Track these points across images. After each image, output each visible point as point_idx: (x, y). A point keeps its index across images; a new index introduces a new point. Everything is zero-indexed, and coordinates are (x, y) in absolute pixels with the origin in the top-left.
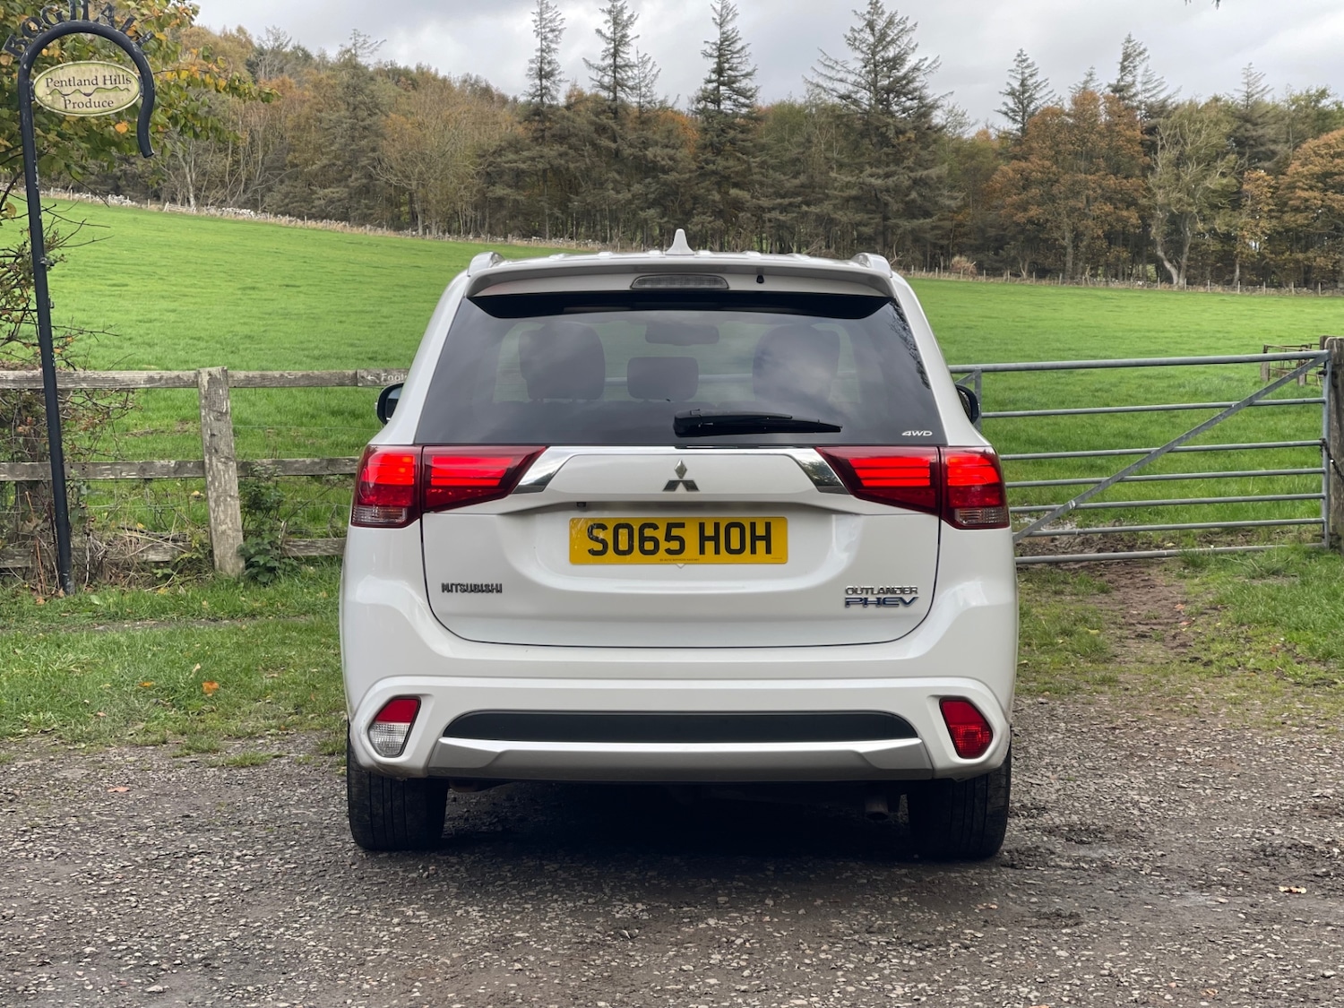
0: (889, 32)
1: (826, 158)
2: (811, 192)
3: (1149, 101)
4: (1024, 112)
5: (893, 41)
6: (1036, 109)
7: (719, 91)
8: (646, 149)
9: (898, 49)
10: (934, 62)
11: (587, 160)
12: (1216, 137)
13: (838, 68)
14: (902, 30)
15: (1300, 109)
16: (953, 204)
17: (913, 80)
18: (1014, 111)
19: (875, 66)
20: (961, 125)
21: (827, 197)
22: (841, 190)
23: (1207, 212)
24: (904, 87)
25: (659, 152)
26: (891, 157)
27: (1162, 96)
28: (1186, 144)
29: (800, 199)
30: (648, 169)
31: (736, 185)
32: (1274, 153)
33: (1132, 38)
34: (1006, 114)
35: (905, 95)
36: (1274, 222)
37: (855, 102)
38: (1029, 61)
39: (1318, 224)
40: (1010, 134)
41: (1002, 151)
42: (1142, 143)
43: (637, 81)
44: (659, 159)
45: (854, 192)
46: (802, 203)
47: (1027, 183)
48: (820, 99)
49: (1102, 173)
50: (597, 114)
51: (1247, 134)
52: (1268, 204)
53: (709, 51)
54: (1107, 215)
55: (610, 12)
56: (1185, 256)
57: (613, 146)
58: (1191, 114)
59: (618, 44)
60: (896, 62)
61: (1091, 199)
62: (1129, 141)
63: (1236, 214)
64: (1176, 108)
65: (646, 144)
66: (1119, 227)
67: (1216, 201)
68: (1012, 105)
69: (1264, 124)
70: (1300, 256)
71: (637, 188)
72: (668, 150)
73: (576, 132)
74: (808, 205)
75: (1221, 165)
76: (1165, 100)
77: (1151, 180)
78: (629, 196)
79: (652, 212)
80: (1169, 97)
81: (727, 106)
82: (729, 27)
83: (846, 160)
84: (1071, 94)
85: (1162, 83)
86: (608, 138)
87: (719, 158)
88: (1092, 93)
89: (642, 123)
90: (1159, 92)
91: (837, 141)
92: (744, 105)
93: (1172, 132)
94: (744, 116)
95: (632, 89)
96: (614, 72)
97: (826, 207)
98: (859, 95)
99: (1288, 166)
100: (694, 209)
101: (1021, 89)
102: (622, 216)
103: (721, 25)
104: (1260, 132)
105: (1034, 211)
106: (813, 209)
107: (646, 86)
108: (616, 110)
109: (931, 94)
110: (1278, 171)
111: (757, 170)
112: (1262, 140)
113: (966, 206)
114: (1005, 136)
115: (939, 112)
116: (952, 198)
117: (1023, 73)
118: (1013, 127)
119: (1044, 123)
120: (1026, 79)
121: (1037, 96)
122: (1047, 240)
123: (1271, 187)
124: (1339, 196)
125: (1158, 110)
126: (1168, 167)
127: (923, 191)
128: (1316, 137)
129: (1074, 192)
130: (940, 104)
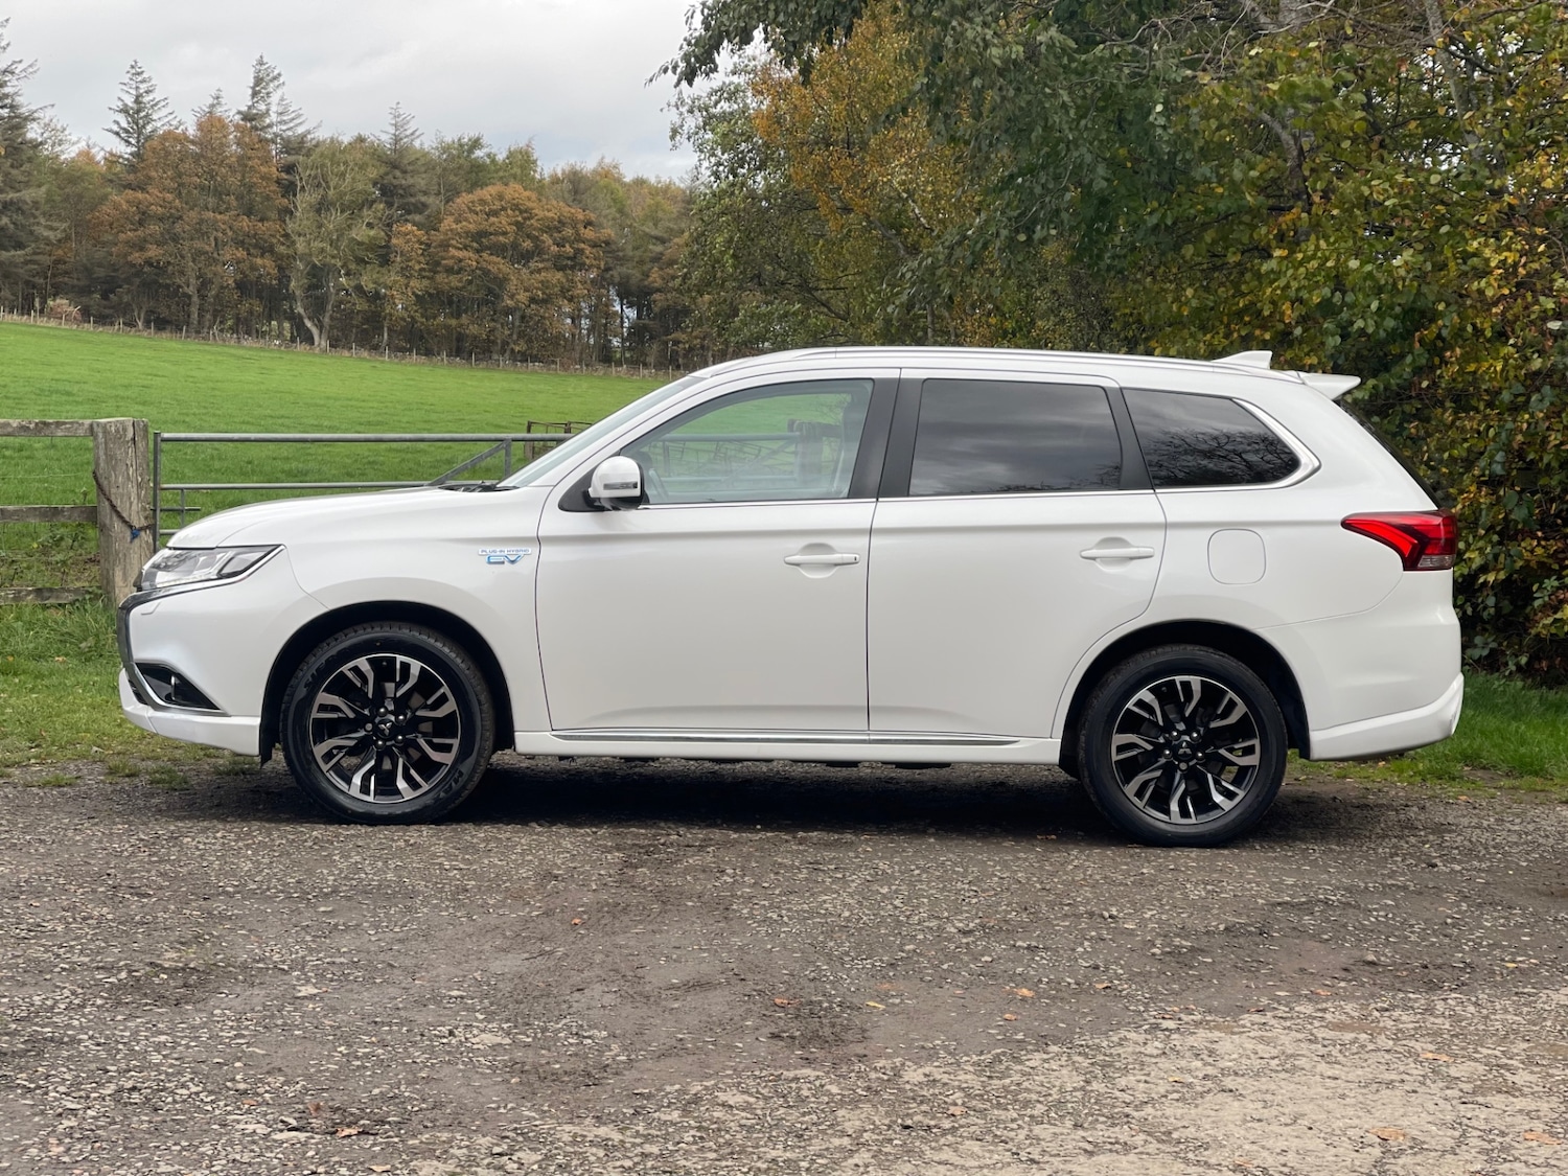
3: (284, 135)
4: (140, 134)
6: (154, 132)
10: (30, 66)
12: (362, 182)
15: (452, 158)
16: (53, 236)
17: (5, 84)
18: (126, 131)
20: (61, 143)
23: (353, 266)
27: (300, 130)
28: (329, 188)
32: (425, 206)
33: (265, 60)
34: (117, 134)
36: (426, 282)
38: (145, 75)
39: (473, 288)
40: (121, 157)
41: (111, 177)
42: (278, 182)
47: (144, 218)
49: (233, 213)
51: (395, 182)
52: (420, 263)
54: (239, 262)
56: (327, 315)
58: (334, 154)
61: (220, 243)
62: (264, 178)
63: (384, 270)
64: (317, 146)
66: (252, 276)
67: (361, 254)
68: (124, 124)
69: (414, 173)
70: (453, 322)
75: (368, 215)
76: (304, 136)
77: (291, 226)
80: (309, 132)
84: (195, 119)
85: (299, 116)
88: (220, 120)
90: (296, 125)
93: (313, 173)
99: (440, 221)
101: (135, 106)
104: (411, 181)
105: (153, 252)
109: (27, 102)
110: (431, 225)
112: (412, 191)
113: (68, 238)
114: (113, 159)
115: (34, 125)
116: (51, 228)
117: (137, 88)
118: (125, 151)
119: (163, 149)
120: (141, 95)
121: (155, 117)
122: (167, 286)
123: (421, 243)
124: (494, 258)
125: (296, 146)
126: (308, 212)
127: (15, 216)
128: (470, 191)
129: (200, 232)
130: (36, 115)
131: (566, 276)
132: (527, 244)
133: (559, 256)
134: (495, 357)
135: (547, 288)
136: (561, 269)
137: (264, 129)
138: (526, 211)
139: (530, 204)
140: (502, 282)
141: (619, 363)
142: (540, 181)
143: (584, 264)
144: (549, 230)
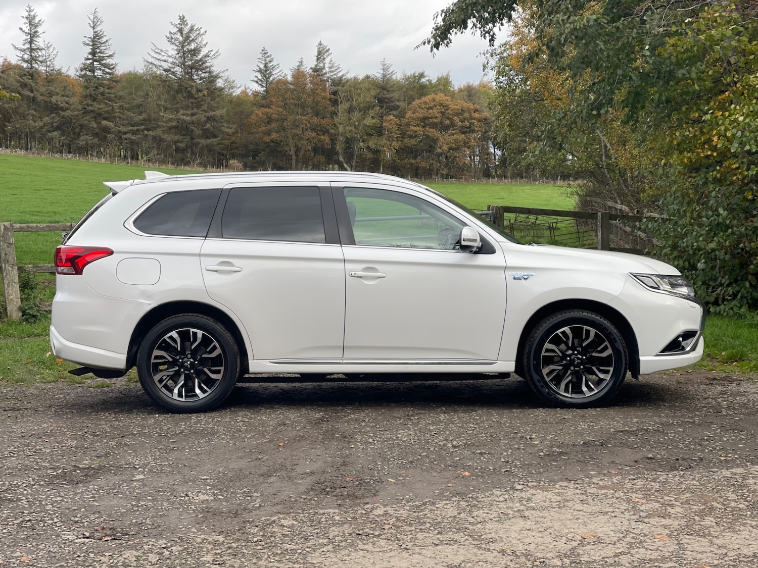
0: (191, 35)
1: (157, 104)
2: (150, 123)
3: (332, 78)
4: (267, 81)
5: (193, 40)
6: (273, 80)
7: (93, 65)
8: (51, 97)
9: (196, 45)
10: (216, 52)
11: (16, 103)
12: (368, 97)
13: (163, 54)
14: (198, 34)
15: (411, 83)
16: (230, 131)
17: (206, 62)
18: (261, 81)
19: (184, 54)
20: (232, 88)
21: (158, 126)
22: (166, 122)
23: (365, 137)
24: (200, 65)
25: (59, 99)
26: (194, 105)
27: (339, 75)
28: (353, 101)
29: (143, 127)
30: (54, 109)
31: (105, 119)
32: (398, 107)
33: (322, 43)
34: (257, 82)
35: (201, 70)
36: (400, 143)
37: (174, 73)
38: (269, 54)
39: (422, 144)
40: (259, 93)
41: (255, 102)
42: (330, 100)
43: (44, 58)
44: (59, 103)
45: (174, 124)
46: (144, 129)
47: (270, 121)
48: (152, 71)
49: (310, 115)
50: (21, 76)
51: (384, 96)
52: (396, 134)
53: (87, 42)
54: (313, 138)
55: (27, 18)
56: (354, 161)
57: (32, 95)
58: (355, 85)
59: (32, 36)
60: (195, 52)
61: (304, 129)
62: (323, 98)
63: (380, 138)
64: (347, 81)
65: (51, 94)
66: (319, 145)
67: (369, 131)
68: (260, 77)
69: (393, 91)
70: (413, 161)
71: (46, 119)
72: (65, 98)
73: (9, 86)
74: (148, 130)
75: (372, 113)
76: (341, 77)
77: (336, 120)
78: (42, 124)
79: (55, 133)
80: (343, 75)
81: (98, 73)
82: (98, 29)
83: (169, 106)
84: (291, 73)
85: (339, 68)
86: (28, 90)
87: (95, 103)
88: (303, 72)
89: (48, 82)
90: (338, 72)
91: (163, 95)
92: (108, 73)
93: (346, 94)
94: (108, 80)
95: (41, 62)
96: (31, 52)
97: (159, 132)
98: (175, 69)
99: (406, 113)
100: (80, 132)
101: (265, 69)
102: (38, 135)
103: (93, 28)
104: (391, 95)
105: (274, 136)
106: (151, 133)
107: (50, 61)
108: (32, 74)
109: (216, 69)
110: (401, 116)
111: (118, 110)
112: (393, 99)
113: (237, 132)
114: (256, 94)
115: (220, 80)
116: (229, 128)
117: (265, 60)
118: (261, 89)
119: (278, 88)
120: (267, 63)
121: (274, 73)
122: (281, 151)
123: (397, 125)
124: (431, 130)
125: (338, 82)
126: (344, 113)
127: (213, 123)
128: (419, 98)
129: (295, 125)
130: (220, 75)
131: (466, 136)
132: (447, 122)
133: (462, 127)
134: (434, 177)
135: (457, 142)
136: (464, 133)
137: (322, 75)
138: (446, 106)
139: (448, 103)
140: (435, 141)
141: (493, 177)
142: (453, 91)
143: (475, 130)
144: (457, 114)
